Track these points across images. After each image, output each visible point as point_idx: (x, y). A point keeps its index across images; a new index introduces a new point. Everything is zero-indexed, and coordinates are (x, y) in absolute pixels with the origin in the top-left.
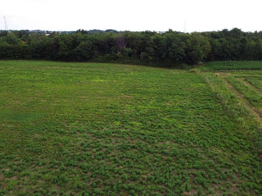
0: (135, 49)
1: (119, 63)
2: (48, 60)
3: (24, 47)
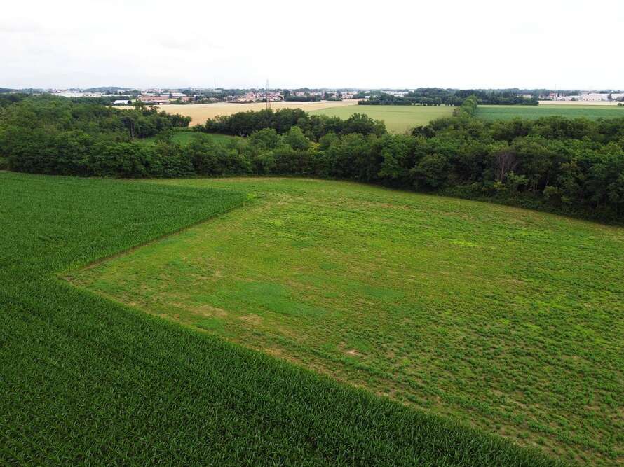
0: (534, 177)
1: (497, 203)
3: (318, 156)
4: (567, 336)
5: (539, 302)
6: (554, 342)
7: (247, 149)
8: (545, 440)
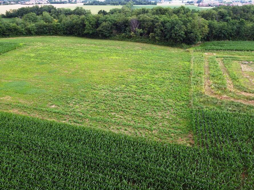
0: (146, 29)
1: (132, 41)
2: (76, 36)
3: (57, 25)
4: (146, 88)
5: (138, 77)
6: (141, 91)
7: (22, 23)
8: (127, 129)
